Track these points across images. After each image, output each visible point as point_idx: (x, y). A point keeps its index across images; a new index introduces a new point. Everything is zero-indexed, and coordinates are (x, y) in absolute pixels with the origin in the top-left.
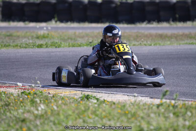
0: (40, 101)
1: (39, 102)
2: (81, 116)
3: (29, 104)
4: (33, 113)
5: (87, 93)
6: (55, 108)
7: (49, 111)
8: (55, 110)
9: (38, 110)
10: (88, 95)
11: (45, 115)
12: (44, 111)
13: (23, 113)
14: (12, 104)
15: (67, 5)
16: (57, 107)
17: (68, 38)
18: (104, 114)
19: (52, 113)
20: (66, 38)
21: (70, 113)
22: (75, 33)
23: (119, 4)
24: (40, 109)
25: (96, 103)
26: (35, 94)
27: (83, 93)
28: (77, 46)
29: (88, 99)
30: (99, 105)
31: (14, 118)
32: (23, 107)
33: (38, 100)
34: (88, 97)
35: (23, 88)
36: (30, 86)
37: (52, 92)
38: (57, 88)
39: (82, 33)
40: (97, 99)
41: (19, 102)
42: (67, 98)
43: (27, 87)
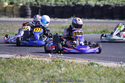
0: (63, 66)
2: (88, 75)
3: (56, 67)
4: (59, 72)
5: (91, 62)
6: (72, 69)
7: (68, 71)
8: (72, 71)
9: (61, 71)
11: (65, 74)
12: (65, 72)
14: (46, 67)
15: (81, 8)
16: (73, 69)
18: (101, 73)
19: (70, 73)
21: (81, 72)
22: (86, 25)
23: (114, 7)
25: (97, 67)
26: (60, 61)
28: (87, 34)
29: (92, 65)
30: (99, 68)
31: (47, 76)
32: (53, 69)
35: (53, 58)
36: (57, 57)
37: (70, 61)
38: (74, 59)
39: (90, 25)
40: (98, 65)
41: (50, 66)
42: (79, 64)
43: (55, 58)
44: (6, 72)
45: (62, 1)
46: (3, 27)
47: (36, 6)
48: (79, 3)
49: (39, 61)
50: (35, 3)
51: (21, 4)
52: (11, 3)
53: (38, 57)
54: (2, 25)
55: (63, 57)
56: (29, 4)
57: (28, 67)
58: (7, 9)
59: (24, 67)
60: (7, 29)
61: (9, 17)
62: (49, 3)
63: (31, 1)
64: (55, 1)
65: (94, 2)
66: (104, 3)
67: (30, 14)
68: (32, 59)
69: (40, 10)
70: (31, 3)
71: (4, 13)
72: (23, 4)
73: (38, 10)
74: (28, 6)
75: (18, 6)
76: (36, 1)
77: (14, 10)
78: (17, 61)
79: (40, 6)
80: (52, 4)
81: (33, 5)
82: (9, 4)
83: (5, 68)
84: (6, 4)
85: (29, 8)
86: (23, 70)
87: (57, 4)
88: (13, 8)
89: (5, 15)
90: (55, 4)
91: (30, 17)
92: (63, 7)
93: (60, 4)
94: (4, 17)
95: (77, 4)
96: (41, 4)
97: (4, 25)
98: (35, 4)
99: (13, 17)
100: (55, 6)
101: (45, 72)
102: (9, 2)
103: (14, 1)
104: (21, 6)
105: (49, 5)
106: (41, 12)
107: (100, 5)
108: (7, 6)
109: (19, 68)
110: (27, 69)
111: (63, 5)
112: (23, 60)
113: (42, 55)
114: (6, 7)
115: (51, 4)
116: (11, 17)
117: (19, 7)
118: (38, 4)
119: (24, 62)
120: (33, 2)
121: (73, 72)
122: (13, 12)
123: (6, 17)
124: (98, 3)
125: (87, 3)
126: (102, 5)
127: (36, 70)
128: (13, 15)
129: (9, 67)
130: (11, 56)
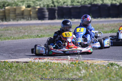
0: (83, 68)
1: (81, 68)
2: (108, 77)
3: (75, 70)
4: (78, 75)
5: (111, 62)
7: (88, 73)
8: (92, 73)
10: (112, 63)
12: (85, 74)
13: (72, 76)
14: (65, 70)
15: (97, 7)
16: (93, 71)
17: (99, 28)
19: (90, 75)
20: (97, 28)
21: (101, 74)
22: (103, 25)
24: (82, 73)
26: (79, 63)
27: (109, 62)
29: (112, 66)
30: (119, 69)
32: (72, 72)
33: (81, 67)
34: (112, 64)
35: (72, 60)
36: (76, 59)
37: (89, 62)
38: (92, 60)
39: (107, 24)
40: (118, 65)
41: (69, 69)
42: (99, 66)
43: (74, 59)
44: (25, 77)
45: (78, 2)
46: (21, 31)
47: (53, 8)
48: (95, 3)
49: (58, 64)
50: (52, 4)
51: (38, 7)
52: (29, 6)
53: (57, 59)
54: (20, 28)
55: (82, 58)
56: (46, 6)
57: (47, 71)
58: (24, 12)
59: (43, 71)
60: (25, 32)
61: (27, 20)
62: (65, 4)
63: (48, 3)
64: (72, 2)
65: (110, 1)
66: (120, 2)
67: (47, 16)
68: (51, 62)
69: (56, 12)
70: (48, 5)
71: (22, 16)
72: (40, 7)
73: (55, 12)
74: (45, 8)
75: (36, 8)
76: (53, 3)
77: (31, 13)
78: (36, 65)
79: (56, 8)
80: (69, 5)
81: (50, 7)
82: (26, 7)
83: (24, 73)
84: (24, 7)
85: (46, 11)
86: (42, 74)
87: (73, 5)
88: (30, 11)
89: (23, 18)
90: (71, 5)
91: (47, 19)
92: (80, 8)
93: (77, 5)
94: (22, 20)
95: (93, 3)
96: (58, 5)
97: (22, 28)
98: (52, 6)
99: (31, 20)
100: (72, 7)
101: (64, 76)
102: (27, 5)
103: (31, 4)
104: (39, 9)
105: (65, 6)
106: (58, 13)
107: (116, 3)
108: (25, 9)
109: (38, 72)
110: (46, 73)
111: (79, 5)
112: (42, 64)
113: (61, 58)
114: (23, 11)
115: (67, 5)
116: (29, 20)
117: (37, 10)
118: (55, 6)
119: (42, 66)
120: (50, 4)
121: (93, 75)
122: (30, 15)
123: (24, 20)
124: (114, 2)
125: (103, 2)
126: (118, 4)
127: (55, 74)
128: (31, 18)
129: (28, 71)
130: (30, 59)
